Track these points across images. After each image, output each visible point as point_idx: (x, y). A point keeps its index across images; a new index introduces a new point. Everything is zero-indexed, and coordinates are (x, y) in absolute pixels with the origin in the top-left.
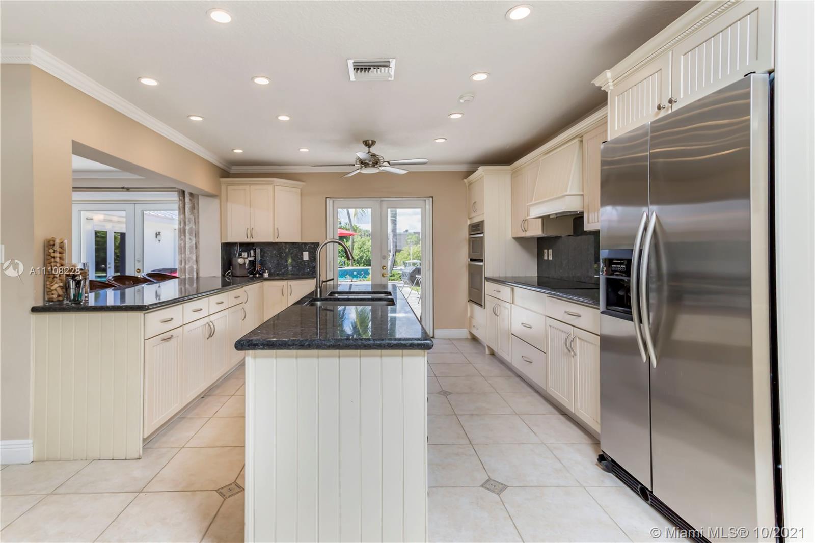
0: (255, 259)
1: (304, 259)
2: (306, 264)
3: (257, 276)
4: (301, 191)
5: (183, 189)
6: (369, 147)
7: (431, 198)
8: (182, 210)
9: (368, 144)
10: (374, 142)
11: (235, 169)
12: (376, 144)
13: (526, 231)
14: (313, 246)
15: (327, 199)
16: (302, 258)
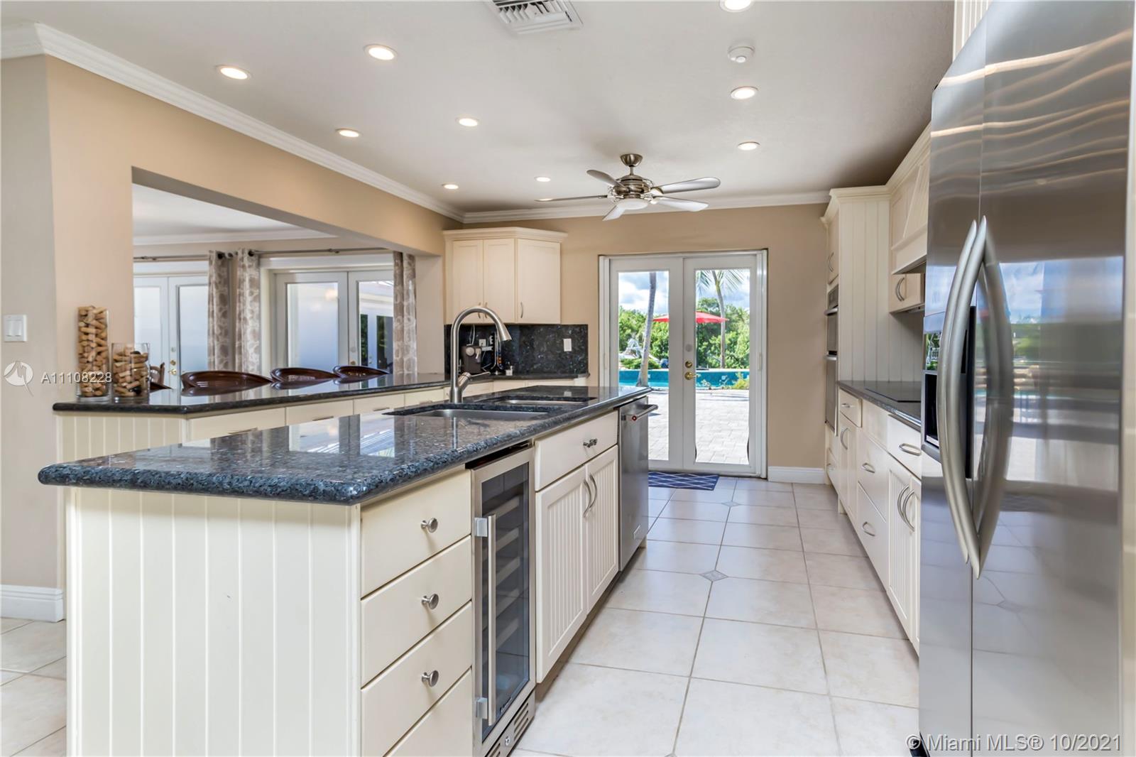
0: (493, 348)
1: (565, 350)
2: (568, 357)
3: (497, 373)
4: (561, 244)
5: (400, 251)
6: (631, 166)
7: (765, 252)
8: (399, 279)
9: (630, 161)
10: (638, 158)
11: (469, 217)
12: (643, 160)
13: (903, 299)
14: (578, 330)
15: (601, 258)
16: (563, 349)
